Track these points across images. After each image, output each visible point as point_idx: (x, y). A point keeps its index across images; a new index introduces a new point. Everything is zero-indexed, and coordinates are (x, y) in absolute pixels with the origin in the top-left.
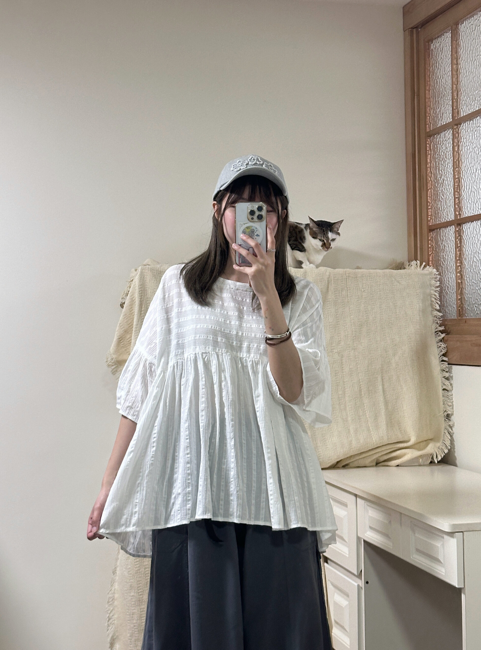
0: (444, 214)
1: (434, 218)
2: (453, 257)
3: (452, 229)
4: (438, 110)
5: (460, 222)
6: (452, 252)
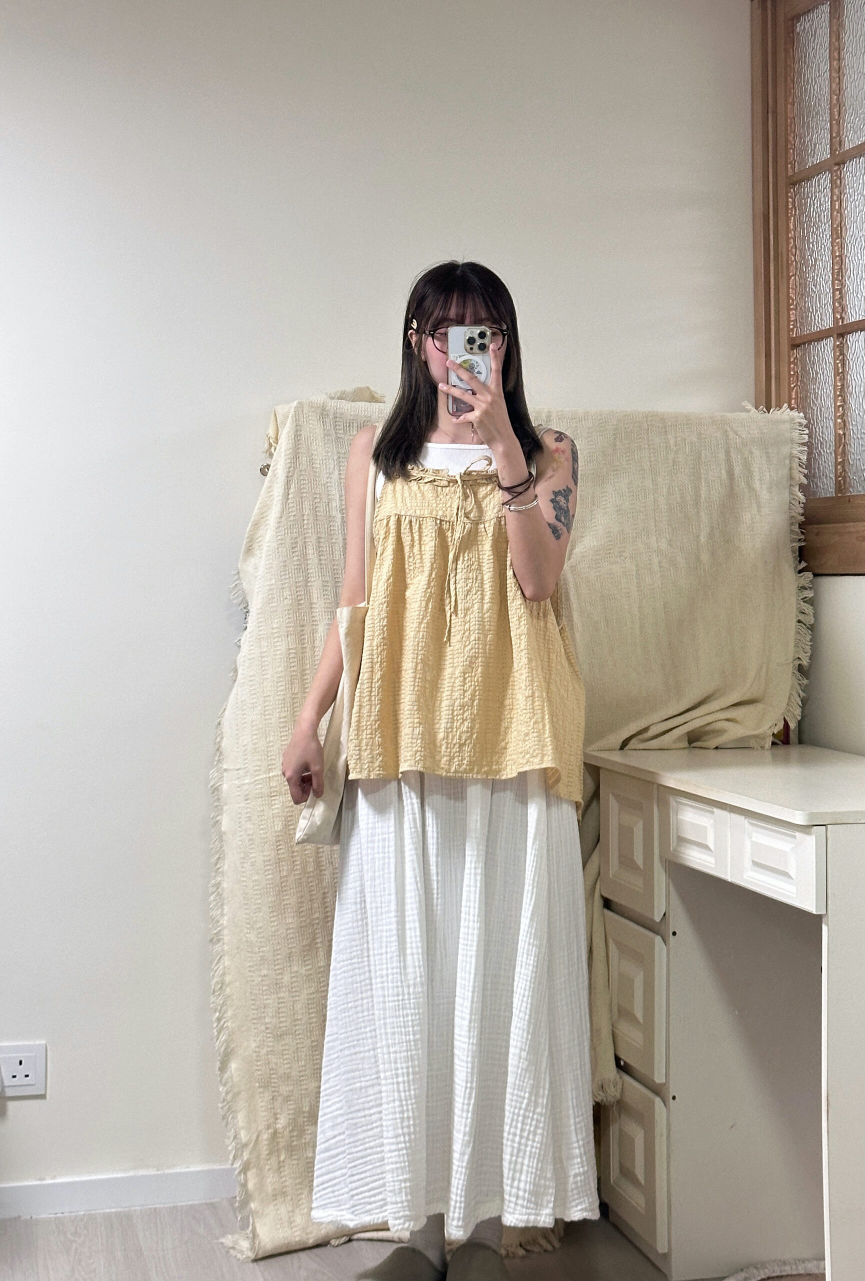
0: (816, 318)
1: (800, 325)
2: (831, 392)
3: (829, 344)
5: (841, 331)
6: (828, 383)
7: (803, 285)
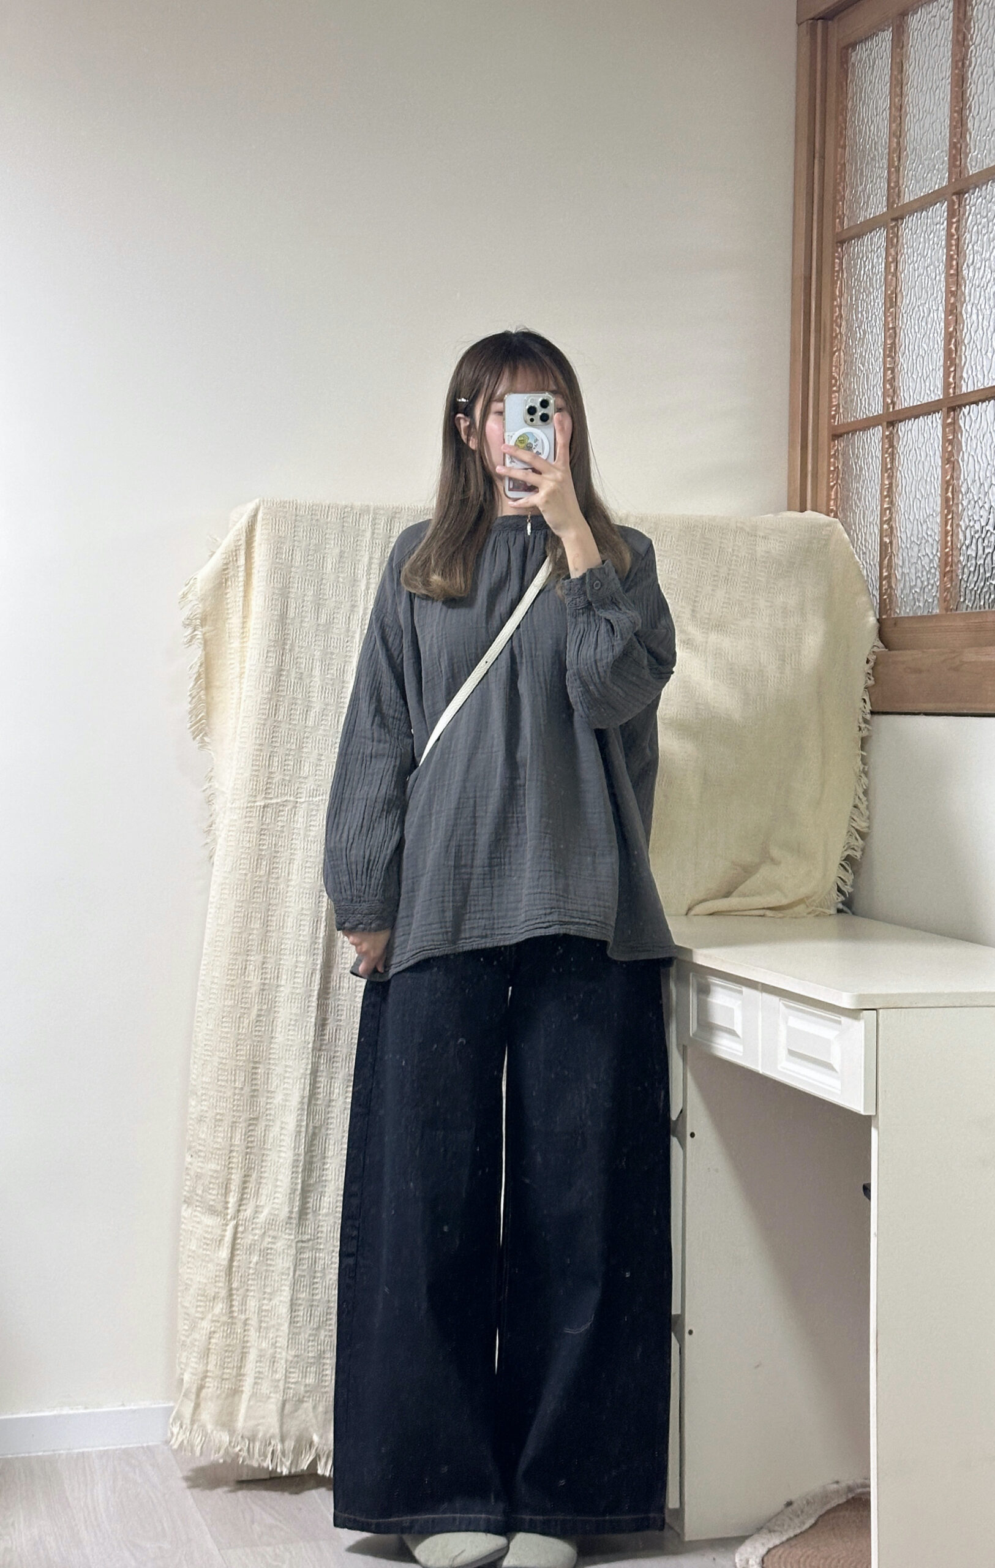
0: (863, 402)
1: (843, 411)
2: (877, 491)
3: (877, 434)
4: (860, 189)
5: (892, 419)
6: (874, 481)
7: (850, 363)
